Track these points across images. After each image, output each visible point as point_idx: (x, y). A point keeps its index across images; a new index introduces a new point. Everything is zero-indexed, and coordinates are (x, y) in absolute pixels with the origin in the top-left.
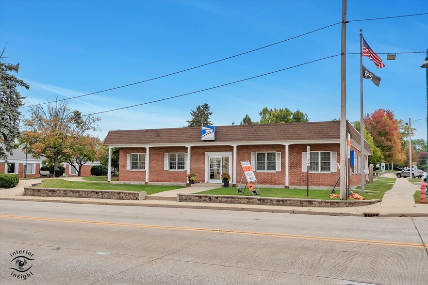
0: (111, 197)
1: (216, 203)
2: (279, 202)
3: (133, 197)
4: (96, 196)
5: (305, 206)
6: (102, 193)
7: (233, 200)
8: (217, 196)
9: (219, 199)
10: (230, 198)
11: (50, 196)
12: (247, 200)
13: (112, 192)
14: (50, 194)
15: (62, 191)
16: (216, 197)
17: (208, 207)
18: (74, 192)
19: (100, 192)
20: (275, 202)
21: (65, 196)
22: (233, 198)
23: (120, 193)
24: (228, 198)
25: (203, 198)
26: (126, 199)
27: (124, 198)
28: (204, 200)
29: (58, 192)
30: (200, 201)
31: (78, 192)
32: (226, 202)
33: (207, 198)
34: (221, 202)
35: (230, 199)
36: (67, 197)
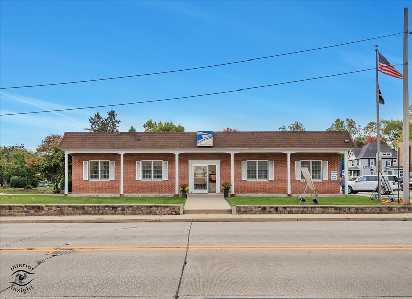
0: (137, 212)
1: (285, 213)
2: (357, 210)
3: (171, 211)
4: (113, 211)
5: (385, 213)
6: (123, 208)
7: (305, 210)
8: (285, 206)
9: (288, 209)
10: (302, 207)
11: (31, 215)
12: (322, 210)
13: (138, 206)
14: (32, 212)
15: (54, 208)
16: (284, 208)
17: (305, 219)
18: (74, 208)
19: (119, 206)
20: (353, 210)
21: (60, 214)
22: (305, 208)
23: (151, 207)
24: (298, 208)
25: (268, 210)
26: (160, 215)
27: (157, 212)
28: (269, 211)
29: (46, 209)
30: (264, 213)
31: (83, 207)
32: (297, 213)
33: (273, 209)
34: (290, 212)
35: (301, 209)
36: (63, 214)
